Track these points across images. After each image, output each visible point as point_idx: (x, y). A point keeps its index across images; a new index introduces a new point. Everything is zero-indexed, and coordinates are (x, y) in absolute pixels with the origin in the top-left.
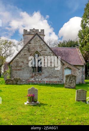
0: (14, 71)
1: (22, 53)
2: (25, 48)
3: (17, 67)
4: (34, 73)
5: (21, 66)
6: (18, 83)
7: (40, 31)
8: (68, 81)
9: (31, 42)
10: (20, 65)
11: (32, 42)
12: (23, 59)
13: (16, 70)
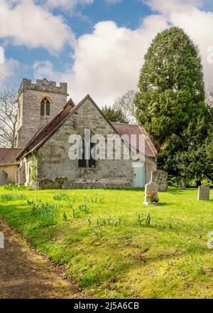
3: (51, 156)
4: (83, 169)
5: (59, 156)
7: (58, 85)
8: (156, 180)
10: (57, 153)
11: (80, 111)
12: (63, 142)
13: (50, 162)
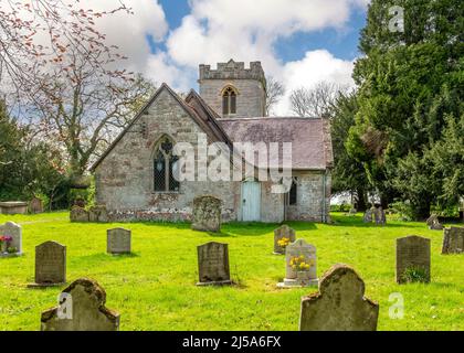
0: (107, 189)
1: (127, 140)
2: (135, 127)
3: (112, 176)
4: (157, 193)
5: (124, 176)
6: (101, 218)
8: (200, 212)
9: (150, 110)
10: (120, 172)
11: (153, 109)
12: (128, 156)
13: (111, 185)
